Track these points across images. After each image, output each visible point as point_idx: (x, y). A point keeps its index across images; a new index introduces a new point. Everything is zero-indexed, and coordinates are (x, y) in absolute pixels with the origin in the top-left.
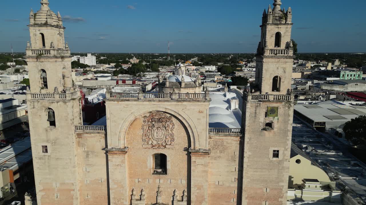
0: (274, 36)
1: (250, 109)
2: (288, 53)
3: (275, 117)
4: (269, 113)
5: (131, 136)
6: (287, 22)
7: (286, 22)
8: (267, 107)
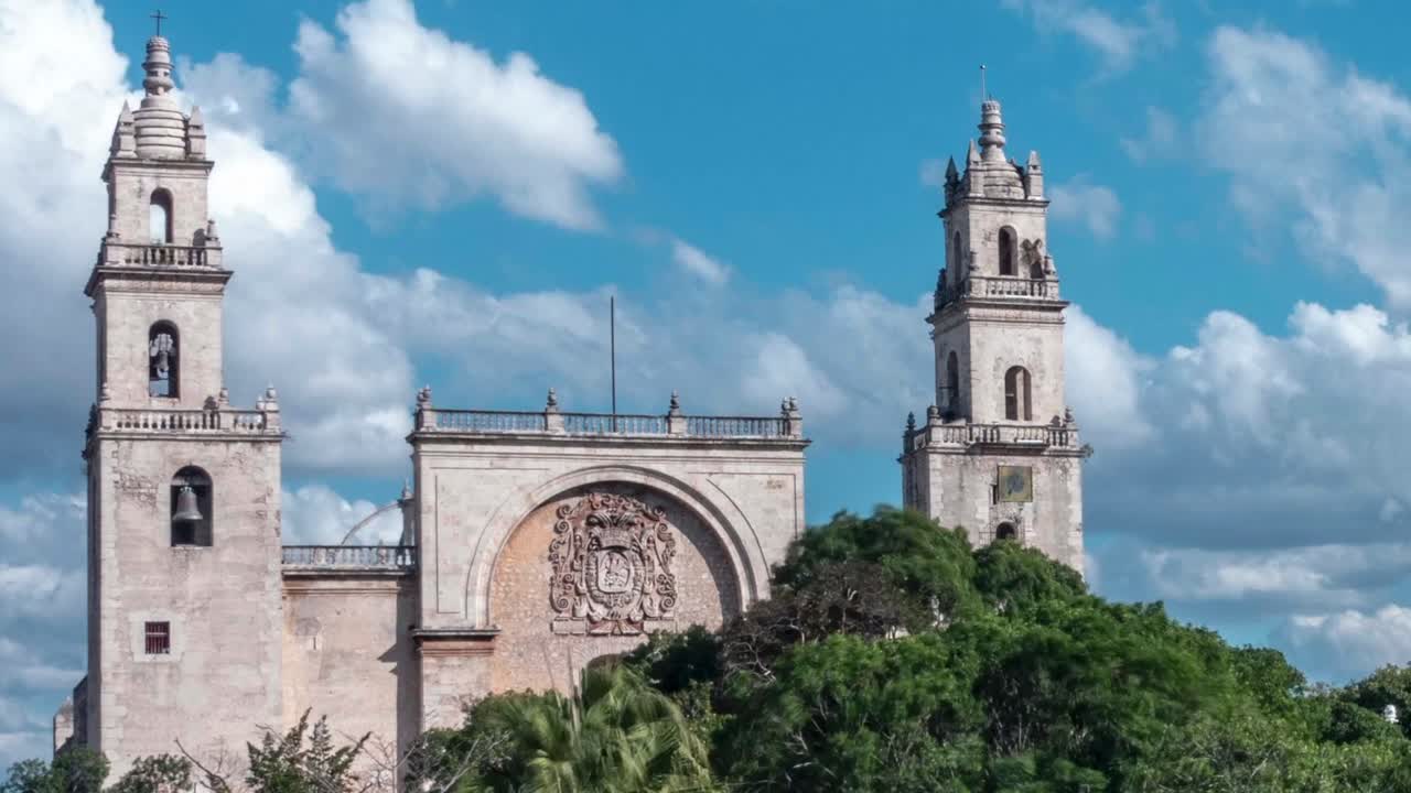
0: (996, 237)
1: (942, 474)
2: (1043, 291)
3: (1026, 504)
4: (1004, 489)
5: (508, 586)
6: (1030, 198)
7: (1026, 196)
8: (998, 467)
